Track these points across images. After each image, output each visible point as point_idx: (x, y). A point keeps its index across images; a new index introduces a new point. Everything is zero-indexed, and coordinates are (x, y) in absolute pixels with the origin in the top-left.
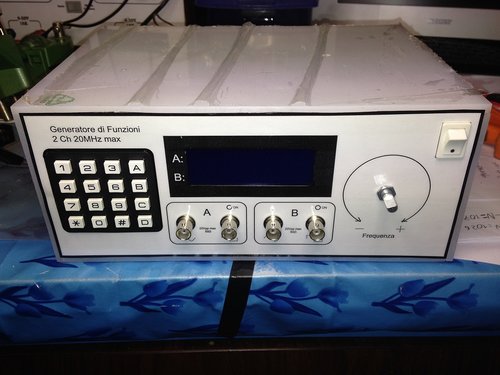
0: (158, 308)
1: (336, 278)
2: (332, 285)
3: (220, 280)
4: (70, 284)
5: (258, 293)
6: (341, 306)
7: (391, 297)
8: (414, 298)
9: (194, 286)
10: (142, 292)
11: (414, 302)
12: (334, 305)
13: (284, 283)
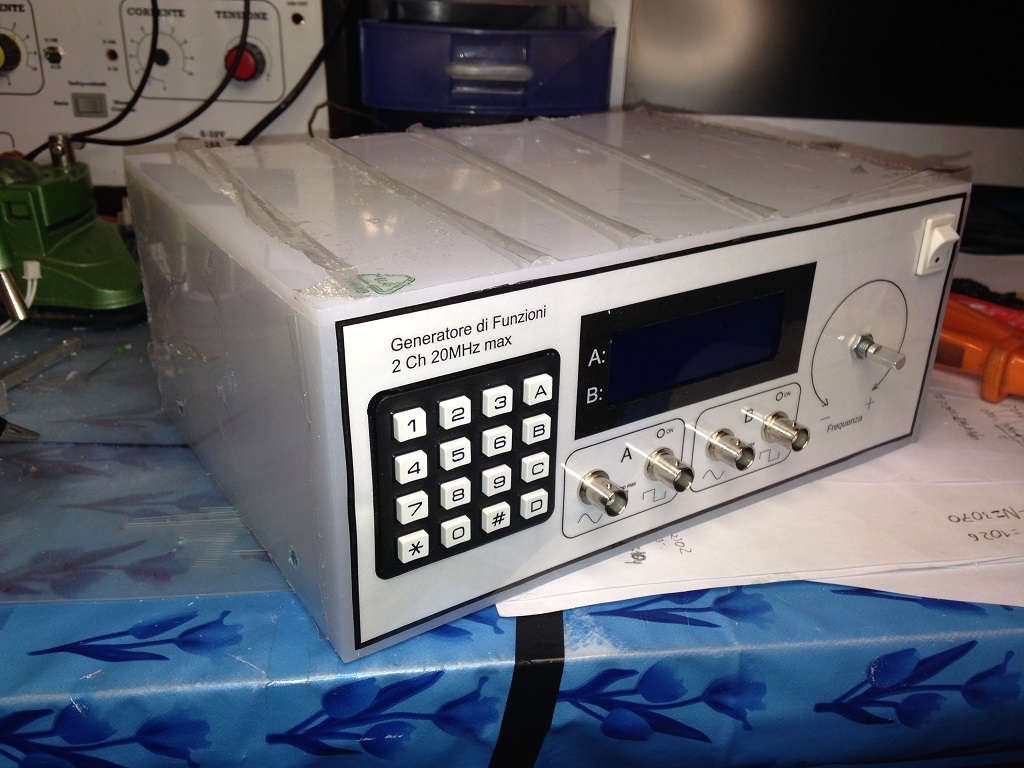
0: (355, 744)
1: (742, 655)
2: (732, 671)
3: (494, 671)
4: (155, 698)
5: (576, 697)
6: (751, 715)
7: (852, 692)
8: (897, 689)
9: (437, 688)
10: (319, 707)
11: (899, 698)
12: (737, 714)
13: (632, 673)
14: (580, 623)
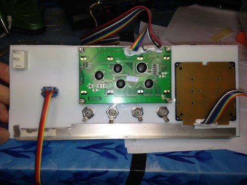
5: (147, 180)
10: (72, 176)
13: (165, 176)
14: (152, 158)
